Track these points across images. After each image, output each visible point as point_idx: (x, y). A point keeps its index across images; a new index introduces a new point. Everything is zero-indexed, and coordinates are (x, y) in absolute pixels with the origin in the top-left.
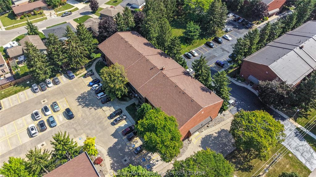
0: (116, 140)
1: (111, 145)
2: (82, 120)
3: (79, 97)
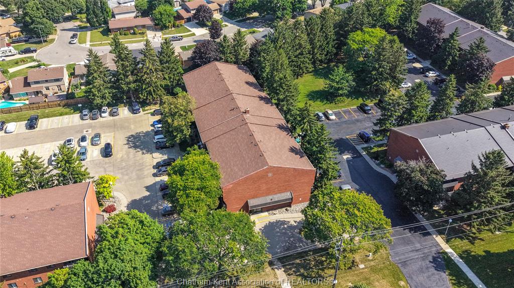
0: (147, 194)
1: (137, 197)
2: (120, 161)
3: (132, 136)
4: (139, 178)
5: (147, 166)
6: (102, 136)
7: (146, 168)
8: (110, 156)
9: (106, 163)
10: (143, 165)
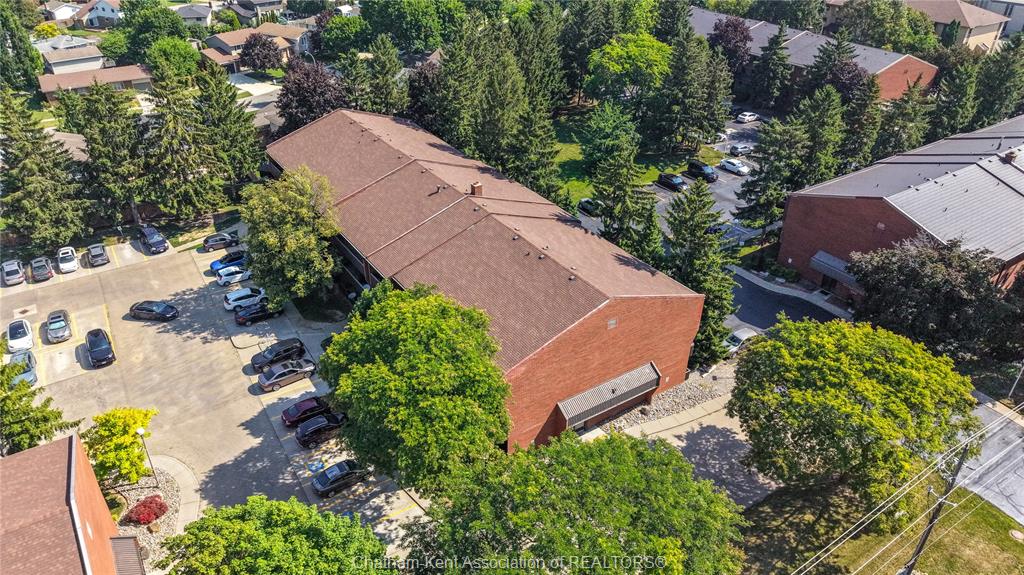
4: (214, 404)
5: (225, 372)
6: (72, 316)
7: (225, 377)
8: (110, 362)
9: (99, 383)
10: (213, 371)
